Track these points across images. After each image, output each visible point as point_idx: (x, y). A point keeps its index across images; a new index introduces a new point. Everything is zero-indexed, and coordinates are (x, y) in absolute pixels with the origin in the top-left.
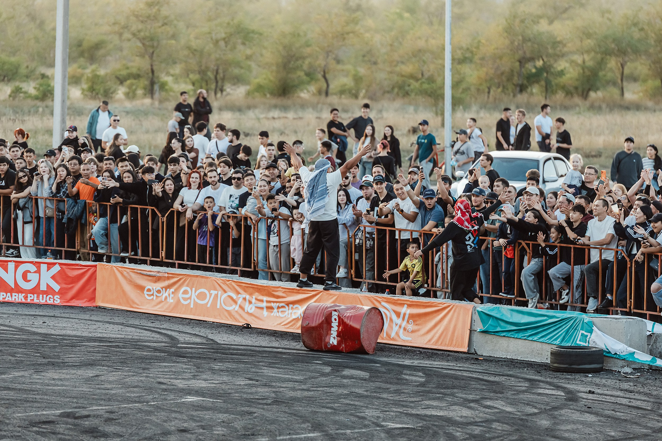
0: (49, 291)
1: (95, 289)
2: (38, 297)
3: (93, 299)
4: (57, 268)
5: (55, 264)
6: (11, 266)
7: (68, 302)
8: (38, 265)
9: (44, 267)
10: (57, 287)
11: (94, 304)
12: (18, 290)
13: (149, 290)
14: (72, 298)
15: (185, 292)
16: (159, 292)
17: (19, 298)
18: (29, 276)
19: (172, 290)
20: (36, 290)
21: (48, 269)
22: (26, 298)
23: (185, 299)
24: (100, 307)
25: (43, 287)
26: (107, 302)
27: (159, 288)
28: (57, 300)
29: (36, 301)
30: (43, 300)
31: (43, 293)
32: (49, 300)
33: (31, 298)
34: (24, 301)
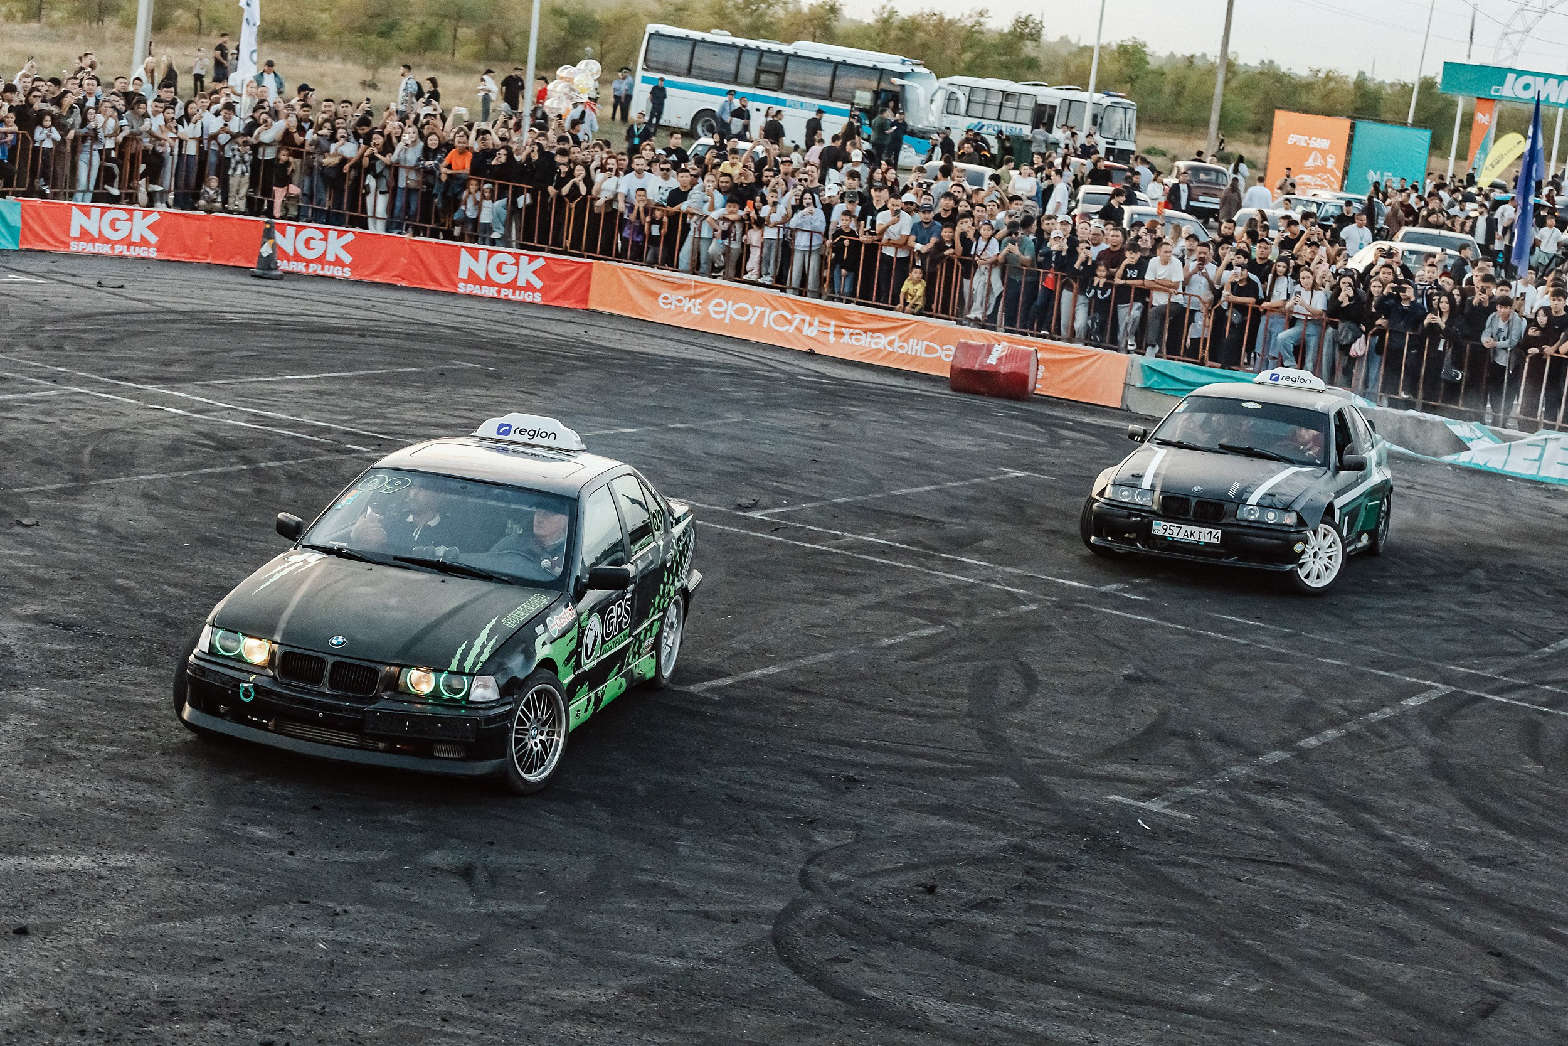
0: (530, 287)
1: (588, 289)
2: (514, 294)
3: (585, 299)
4: (540, 262)
5: (539, 257)
6: (483, 255)
7: (552, 301)
8: (517, 256)
9: (524, 260)
10: (538, 284)
11: (586, 306)
12: (489, 282)
13: (665, 298)
14: (557, 298)
17: (491, 292)
18: (505, 268)
19: (698, 301)
20: (512, 285)
21: (530, 262)
22: (499, 292)
24: (593, 311)
25: (521, 282)
26: (604, 305)
27: (680, 297)
28: (538, 298)
29: (511, 297)
30: (520, 296)
31: (521, 288)
32: (528, 297)
33: (505, 293)
34: (496, 295)
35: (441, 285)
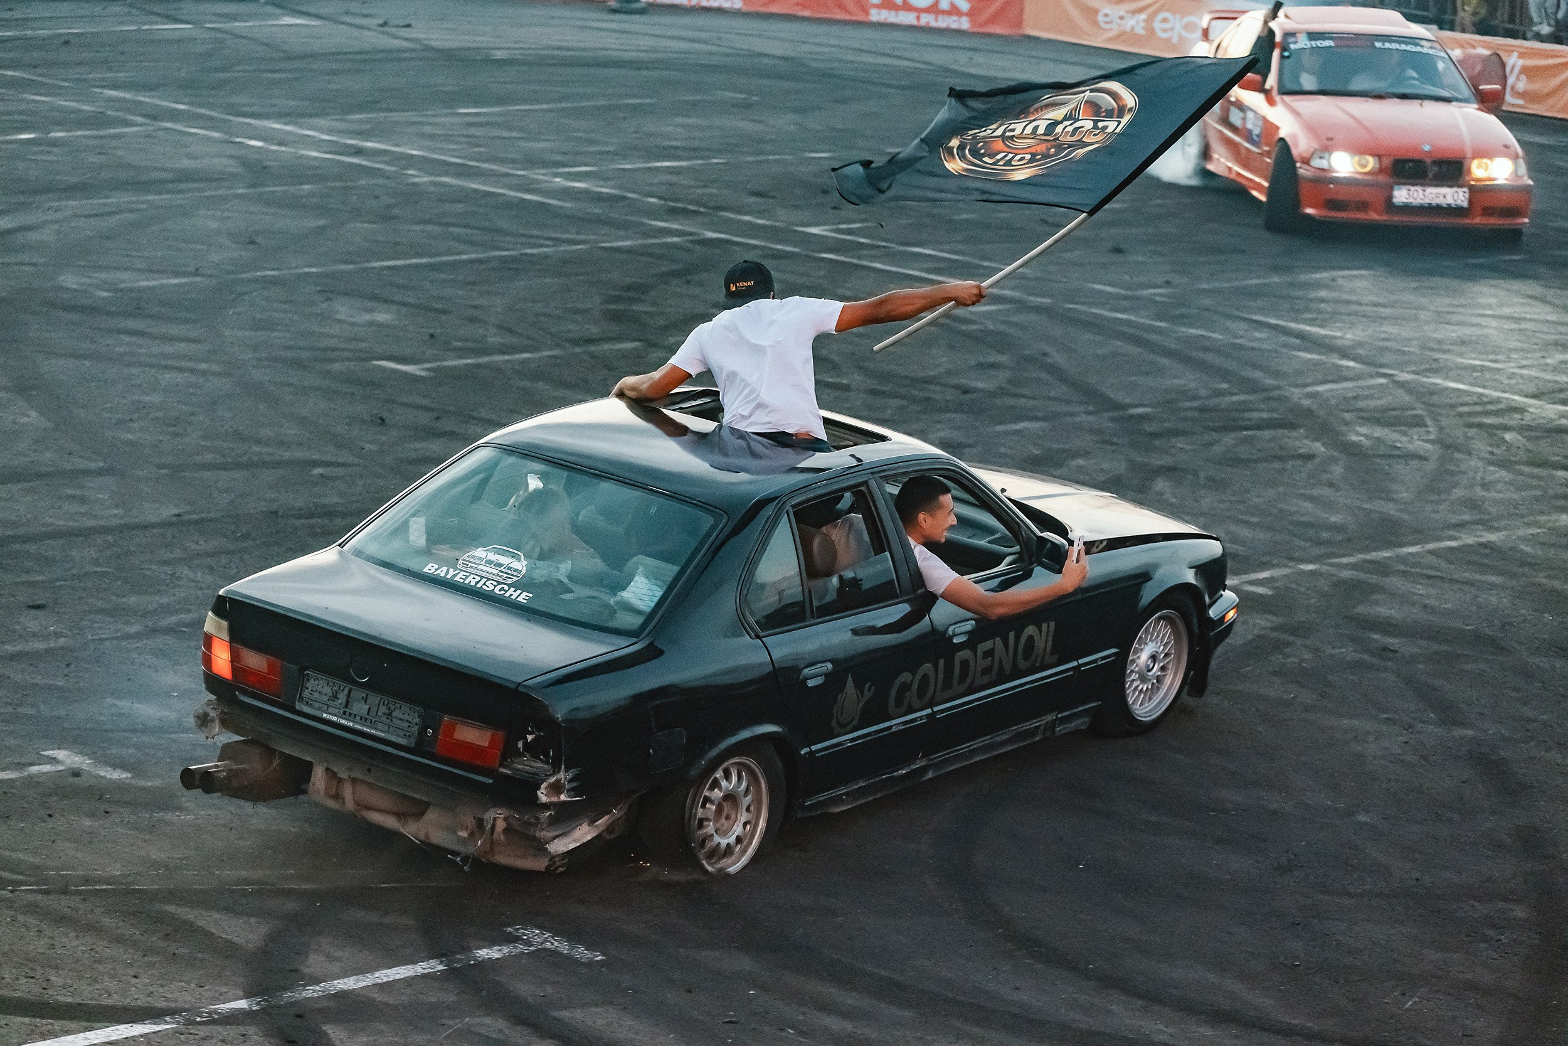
0: (955, 10)
1: (1022, 10)
2: (936, 20)
3: (1019, 23)
7: (981, 26)
10: (964, 6)
11: (1020, 32)
12: (906, 6)
13: (1106, 15)
14: (988, 22)
15: (1165, 20)
16: (1122, 18)
17: (908, 18)
19: (1143, 16)
20: (934, 9)
22: (918, 18)
23: (1165, 30)
24: (1029, 38)
25: (944, 5)
26: (1040, 30)
27: (1122, 13)
28: (965, 24)
29: (933, 24)
30: (943, 22)
31: (944, 12)
32: (952, 22)
33: (927, 20)
34: (915, 23)
35: (851, 14)
